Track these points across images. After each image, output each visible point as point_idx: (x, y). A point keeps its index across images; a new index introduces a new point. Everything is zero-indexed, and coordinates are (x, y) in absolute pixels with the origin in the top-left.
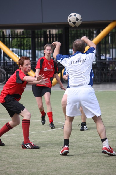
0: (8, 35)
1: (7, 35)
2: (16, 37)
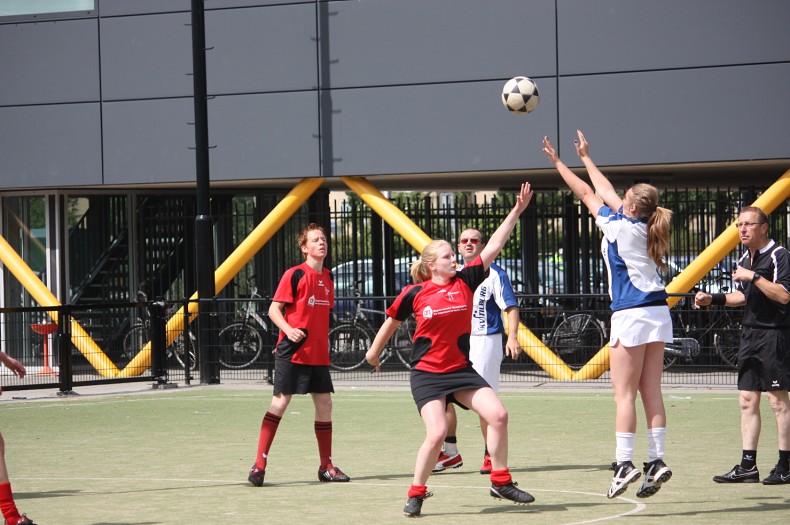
0: (444, 209)
1: (441, 207)
2: (472, 217)
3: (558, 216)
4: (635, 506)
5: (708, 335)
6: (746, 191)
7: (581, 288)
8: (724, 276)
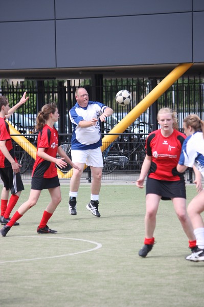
3: (55, 92)
4: (96, 245)
5: (133, 154)
6: (152, 80)
7: (68, 130)
8: (141, 124)
